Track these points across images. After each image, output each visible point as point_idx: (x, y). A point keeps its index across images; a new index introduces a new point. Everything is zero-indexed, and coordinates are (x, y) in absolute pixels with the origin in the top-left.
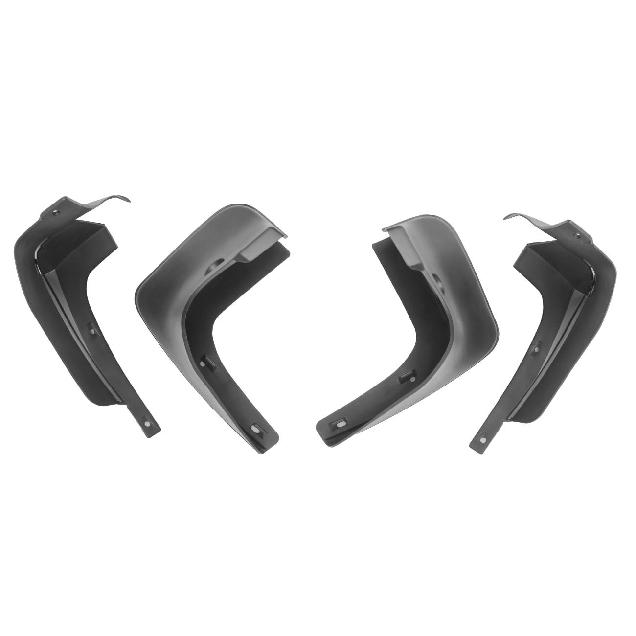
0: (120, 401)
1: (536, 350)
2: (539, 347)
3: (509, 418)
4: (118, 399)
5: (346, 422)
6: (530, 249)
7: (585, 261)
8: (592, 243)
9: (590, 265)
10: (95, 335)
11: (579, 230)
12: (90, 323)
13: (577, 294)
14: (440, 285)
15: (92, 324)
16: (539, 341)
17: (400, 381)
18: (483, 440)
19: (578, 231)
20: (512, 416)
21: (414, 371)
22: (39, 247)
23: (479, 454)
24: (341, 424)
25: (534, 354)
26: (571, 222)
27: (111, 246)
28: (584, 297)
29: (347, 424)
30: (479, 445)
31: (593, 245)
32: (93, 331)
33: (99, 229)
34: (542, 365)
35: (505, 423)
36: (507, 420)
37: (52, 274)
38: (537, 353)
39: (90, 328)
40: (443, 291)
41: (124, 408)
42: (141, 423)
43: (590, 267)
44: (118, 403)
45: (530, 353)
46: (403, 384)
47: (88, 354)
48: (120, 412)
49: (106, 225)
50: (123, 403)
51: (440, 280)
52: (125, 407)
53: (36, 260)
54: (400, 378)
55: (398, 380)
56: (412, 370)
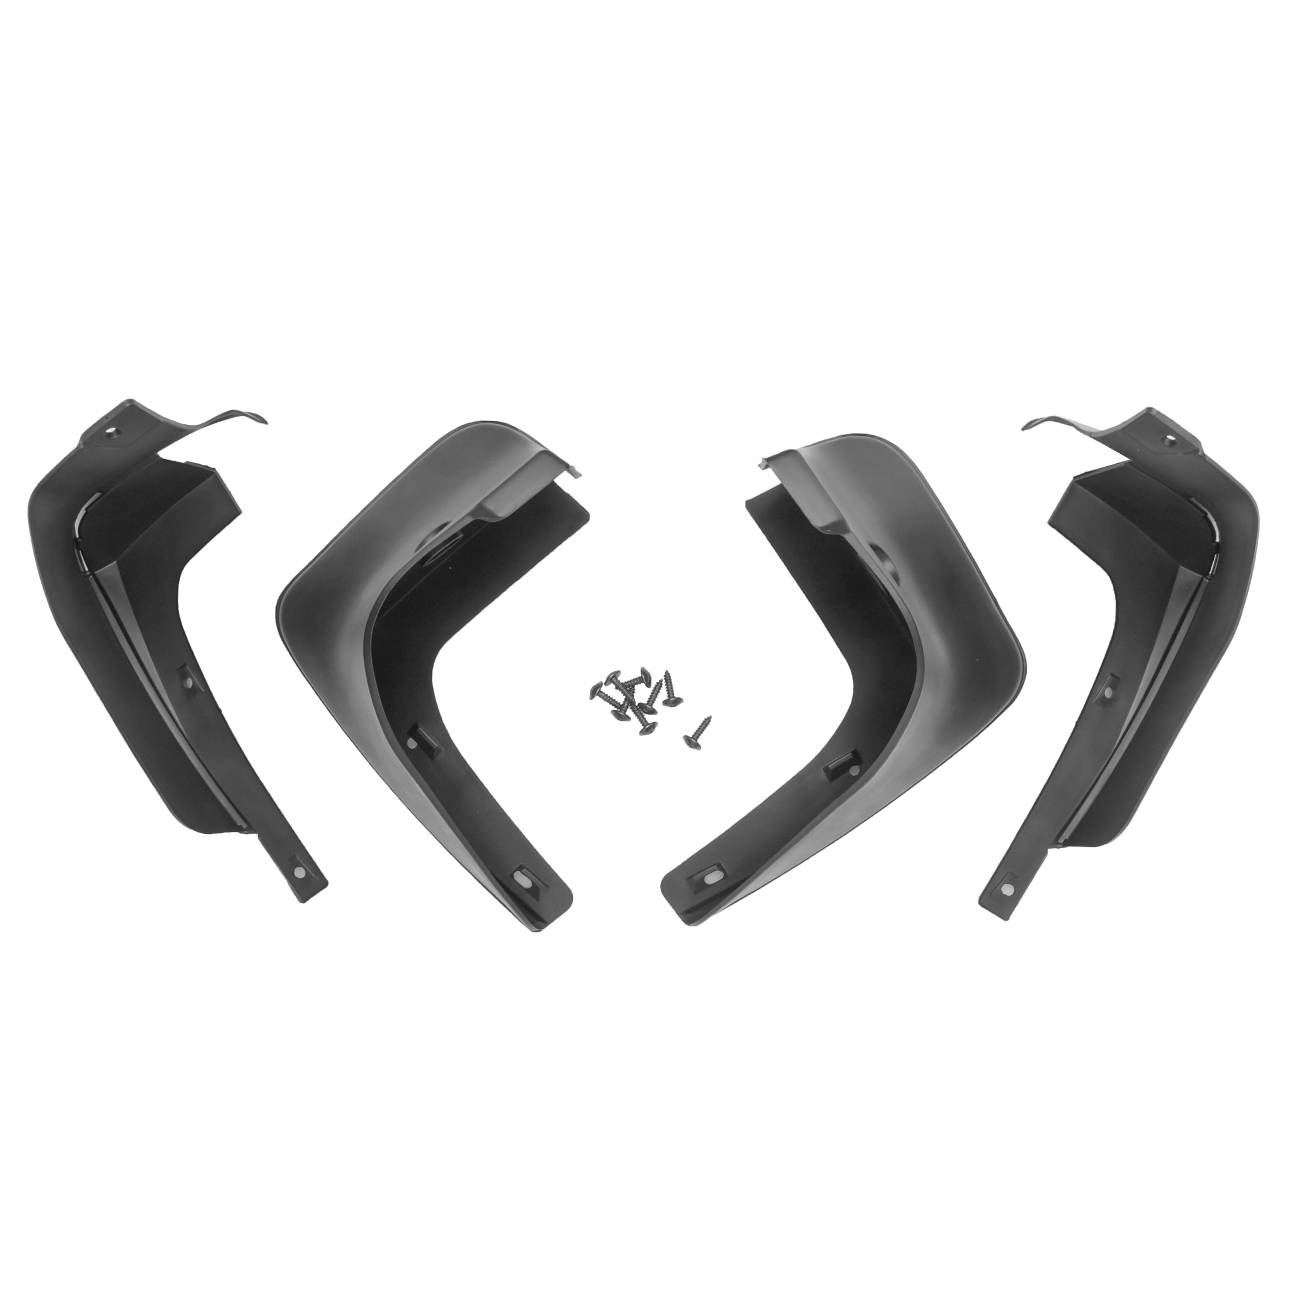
0: (245, 826)
1: (1108, 693)
2: (1114, 686)
3: (1061, 841)
4: (239, 822)
5: (723, 871)
6: (1082, 488)
7: (1193, 500)
8: (1200, 453)
9: (1205, 510)
10: (194, 690)
11: (1171, 426)
12: (185, 665)
13: (1186, 576)
14: (888, 567)
15: (188, 667)
16: (1112, 675)
17: (827, 775)
18: (1008, 890)
19: (1171, 430)
20: (1066, 835)
21: (855, 753)
22: (82, 512)
23: (1000, 919)
24: (714, 878)
25: (1105, 702)
26: (1153, 413)
27: (228, 511)
28: (1202, 580)
29: (725, 877)
30: (999, 899)
31: (1204, 456)
32: (190, 683)
33: (204, 479)
34: (1123, 724)
35: (1052, 852)
36: (1056, 844)
37: (110, 570)
38: (1109, 700)
39: (185, 676)
40: (896, 577)
41: (253, 839)
42: (288, 872)
43: (1206, 514)
44: (240, 830)
45: (1094, 700)
46: (836, 782)
47: (180, 729)
48: (245, 849)
49: (218, 470)
50: (249, 830)
51: (890, 560)
52: (254, 837)
53: (76, 539)
54: (826, 770)
55: (823, 776)
56: (853, 749)
